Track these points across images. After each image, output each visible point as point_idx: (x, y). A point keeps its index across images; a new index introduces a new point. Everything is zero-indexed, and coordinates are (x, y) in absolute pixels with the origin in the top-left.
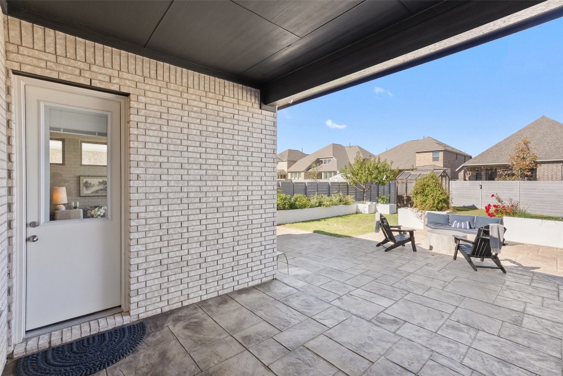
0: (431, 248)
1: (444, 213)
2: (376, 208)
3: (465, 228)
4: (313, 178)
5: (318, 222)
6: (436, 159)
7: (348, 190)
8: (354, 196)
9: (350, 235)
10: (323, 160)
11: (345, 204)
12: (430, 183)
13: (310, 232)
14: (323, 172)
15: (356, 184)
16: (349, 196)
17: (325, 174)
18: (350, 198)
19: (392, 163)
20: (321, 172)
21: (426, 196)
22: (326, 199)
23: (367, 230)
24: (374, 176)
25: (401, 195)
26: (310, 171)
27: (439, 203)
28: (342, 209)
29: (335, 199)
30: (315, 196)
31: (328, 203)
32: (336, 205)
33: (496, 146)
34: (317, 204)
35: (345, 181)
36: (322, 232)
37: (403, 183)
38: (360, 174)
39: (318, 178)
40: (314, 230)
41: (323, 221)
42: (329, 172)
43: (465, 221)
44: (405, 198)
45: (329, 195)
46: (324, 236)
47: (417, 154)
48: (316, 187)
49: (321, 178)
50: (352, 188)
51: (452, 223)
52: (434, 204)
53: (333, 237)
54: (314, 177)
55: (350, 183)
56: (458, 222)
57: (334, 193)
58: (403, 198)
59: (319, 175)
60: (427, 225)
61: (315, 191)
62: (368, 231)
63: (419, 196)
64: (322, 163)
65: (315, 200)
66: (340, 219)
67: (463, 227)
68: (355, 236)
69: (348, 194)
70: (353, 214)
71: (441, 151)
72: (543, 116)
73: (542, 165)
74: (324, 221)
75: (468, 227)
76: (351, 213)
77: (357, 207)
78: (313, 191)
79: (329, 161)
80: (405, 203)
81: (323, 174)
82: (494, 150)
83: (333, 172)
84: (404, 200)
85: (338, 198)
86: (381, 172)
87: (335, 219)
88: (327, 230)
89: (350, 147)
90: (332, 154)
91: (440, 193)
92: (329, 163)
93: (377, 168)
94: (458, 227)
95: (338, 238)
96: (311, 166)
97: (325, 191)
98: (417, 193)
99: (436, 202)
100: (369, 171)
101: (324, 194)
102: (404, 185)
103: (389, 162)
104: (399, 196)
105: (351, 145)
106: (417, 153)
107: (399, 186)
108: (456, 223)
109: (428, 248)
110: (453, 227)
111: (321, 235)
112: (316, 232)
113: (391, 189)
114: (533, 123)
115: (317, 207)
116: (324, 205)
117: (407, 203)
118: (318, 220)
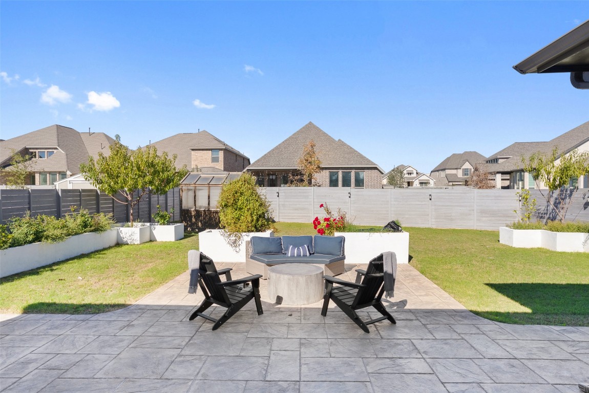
0: (279, 300)
1: (266, 234)
2: (151, 234)
3: (305, 256)
4: (16, 183)
5: (34, 277)
6: (215, 160)
7: (98, 204)
8: (111, 214)
9: (121, 301)
10: (37, 151)
11: (96, 230)
12: (244, 189)
13: (13, 313)
14: (37, 172)
15: (114, 192)
16: (102, 214)
17: (42, 177)
18: (103, 218)
19: (175, 157)
20: (34, 173)
21: (240, 209)
22: (51, 225)
23: (152, 279)
24: (148, 178)
25: (186, 208)
26: (8, 169)
27: (258, 220)
28: (88, 241)
29: (73, 223)
30: (24, 220)
31: (58, 232)
32: (76, 234)
33: (277, 148)
34: (31, 238)
35: (92, 187)
36: (49, 305)
37: (189, 190)
38: (122, 175)
39: (26, 184)
40: (25, 304)
41: (47, 274)
42: (50, 173)
43: (302, 245)
44: (193, 214)
45: (59, 216)
46: (58, 318)
47: (193, 152)
48: (27, 200)
49: (34, 183)
50: (106, 199)
51: (287, 249)
52: (253, 221)
53: (82, 317)
54: (19, 181)
55: (103, 191)
56: (294, 246)
57: (70, 211)
58: (191, 213)
59: (30, 179)
60: (252, 258)
61: (23, 210)
62: (156, 283)
63: (229, 210)
64: (35, 157)
65: (25, 229)
66: (86, 262)
67: (302, 255)
68: (134, 303)
69: (98, 212)
70: (110, 248)
71: (221, 149)
72: (310, 122)
73: (324, 171)
74: (49, 273)
75: (308, 254)
76: (107, 246)
77: (118, 233)
78: (18, 210)
79: (50, 154)
80: (194, 220)
81: (37, 176)
82: (276, 152)
83: (60, 173)
84: (191, 216)
85: (79, 220)
86: (159, 172)
87: (76, 264)
88: (61, 299)
89: (90, 134)
90: (56, 142)
91: (258, 204)
92: (51, 157)
93: (152, 165)
94: (296, 255)
95: (96, 317)
96: (11, 159)
97: (49, 207)
98: (226, 206)
99: (255, 218)
100: (139, 169)
101: (46, 214)
102: (191, 194)
103: (170, 157)
104: (184, 210)
105: (92, 131)
106: (193, 150)
107: (184, 195)
108: (293, 249)
109: (274, 301)
110: (289, 255)
111: (49, 317)
112: (31, 309)
113: (168, 199)
114: (303, 128)
115: (30, 242)
116: (47, 238)
117: (196, 220)
118: (35, 272)
